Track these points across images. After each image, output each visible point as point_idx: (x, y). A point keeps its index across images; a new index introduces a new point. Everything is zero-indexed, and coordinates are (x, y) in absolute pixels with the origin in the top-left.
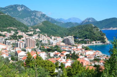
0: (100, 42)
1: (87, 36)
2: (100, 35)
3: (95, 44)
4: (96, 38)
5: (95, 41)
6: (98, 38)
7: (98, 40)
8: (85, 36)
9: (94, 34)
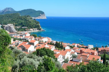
0: (37, 29)
1: (24, 24)
2: (35, 23)
3: (33, 31)
4: (33, 26)
5: (32, 28)
6: (34, 26)
7: (35, 28)
8: (21, 24)
9: (30, 22)
